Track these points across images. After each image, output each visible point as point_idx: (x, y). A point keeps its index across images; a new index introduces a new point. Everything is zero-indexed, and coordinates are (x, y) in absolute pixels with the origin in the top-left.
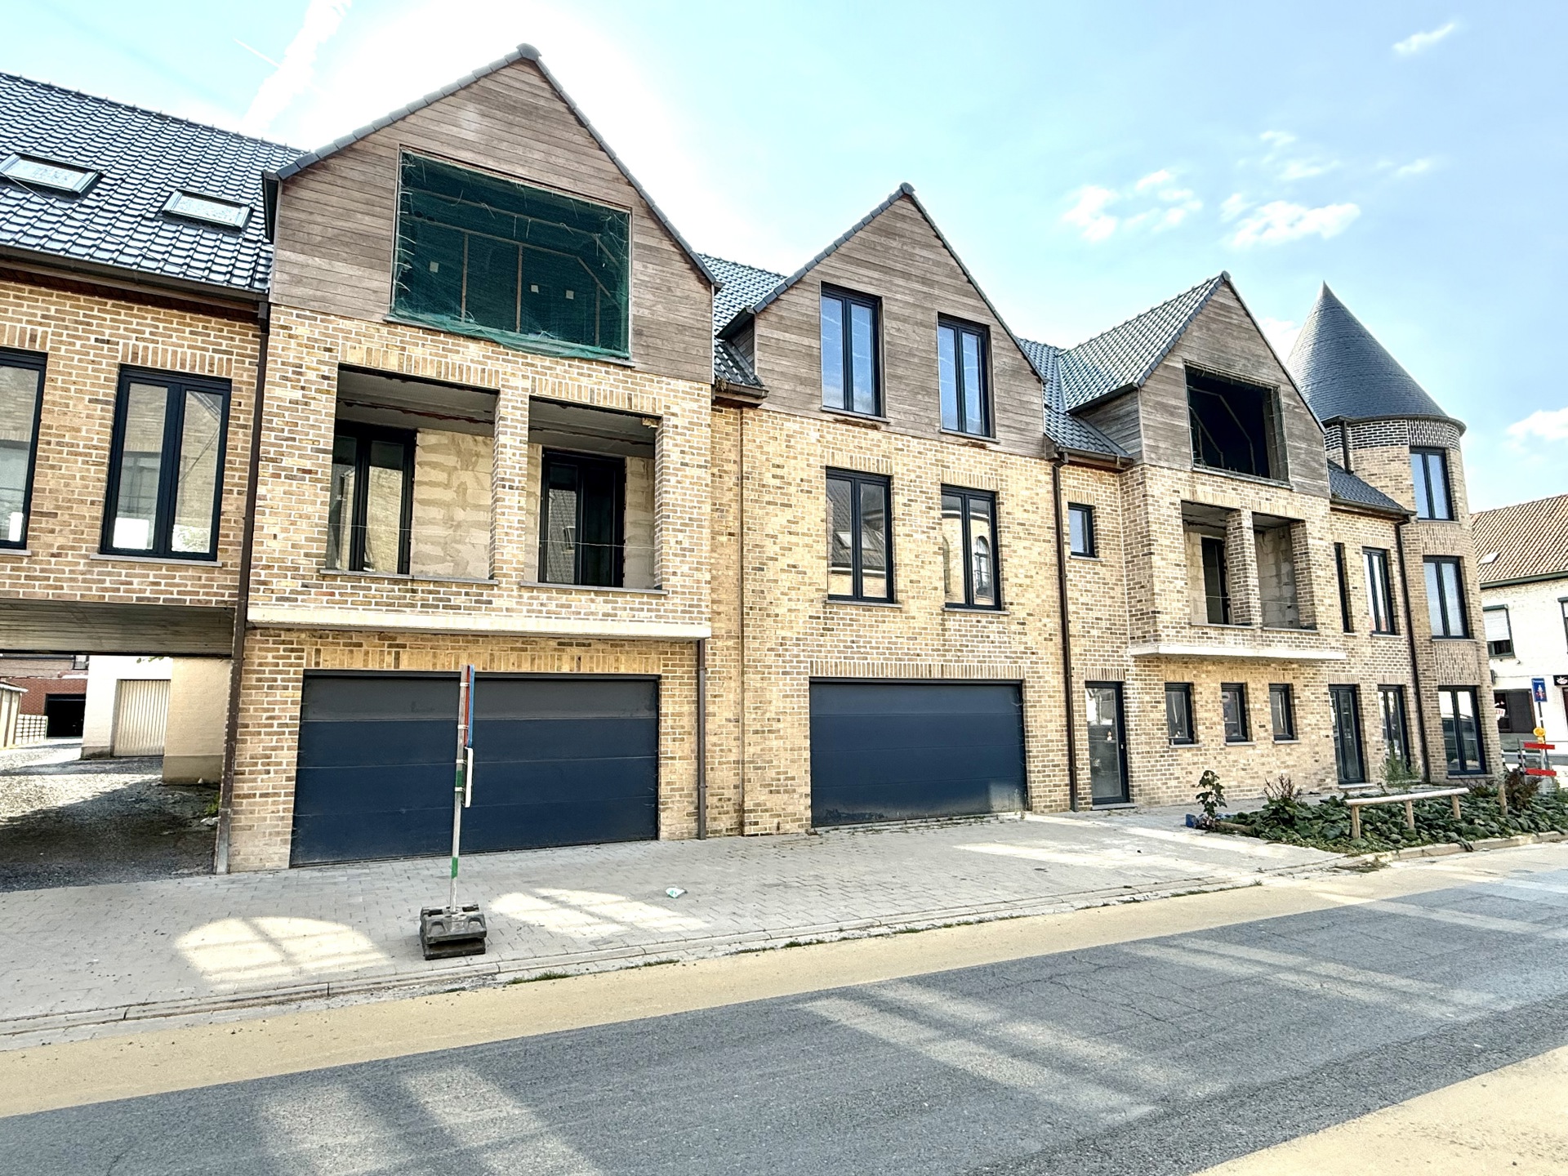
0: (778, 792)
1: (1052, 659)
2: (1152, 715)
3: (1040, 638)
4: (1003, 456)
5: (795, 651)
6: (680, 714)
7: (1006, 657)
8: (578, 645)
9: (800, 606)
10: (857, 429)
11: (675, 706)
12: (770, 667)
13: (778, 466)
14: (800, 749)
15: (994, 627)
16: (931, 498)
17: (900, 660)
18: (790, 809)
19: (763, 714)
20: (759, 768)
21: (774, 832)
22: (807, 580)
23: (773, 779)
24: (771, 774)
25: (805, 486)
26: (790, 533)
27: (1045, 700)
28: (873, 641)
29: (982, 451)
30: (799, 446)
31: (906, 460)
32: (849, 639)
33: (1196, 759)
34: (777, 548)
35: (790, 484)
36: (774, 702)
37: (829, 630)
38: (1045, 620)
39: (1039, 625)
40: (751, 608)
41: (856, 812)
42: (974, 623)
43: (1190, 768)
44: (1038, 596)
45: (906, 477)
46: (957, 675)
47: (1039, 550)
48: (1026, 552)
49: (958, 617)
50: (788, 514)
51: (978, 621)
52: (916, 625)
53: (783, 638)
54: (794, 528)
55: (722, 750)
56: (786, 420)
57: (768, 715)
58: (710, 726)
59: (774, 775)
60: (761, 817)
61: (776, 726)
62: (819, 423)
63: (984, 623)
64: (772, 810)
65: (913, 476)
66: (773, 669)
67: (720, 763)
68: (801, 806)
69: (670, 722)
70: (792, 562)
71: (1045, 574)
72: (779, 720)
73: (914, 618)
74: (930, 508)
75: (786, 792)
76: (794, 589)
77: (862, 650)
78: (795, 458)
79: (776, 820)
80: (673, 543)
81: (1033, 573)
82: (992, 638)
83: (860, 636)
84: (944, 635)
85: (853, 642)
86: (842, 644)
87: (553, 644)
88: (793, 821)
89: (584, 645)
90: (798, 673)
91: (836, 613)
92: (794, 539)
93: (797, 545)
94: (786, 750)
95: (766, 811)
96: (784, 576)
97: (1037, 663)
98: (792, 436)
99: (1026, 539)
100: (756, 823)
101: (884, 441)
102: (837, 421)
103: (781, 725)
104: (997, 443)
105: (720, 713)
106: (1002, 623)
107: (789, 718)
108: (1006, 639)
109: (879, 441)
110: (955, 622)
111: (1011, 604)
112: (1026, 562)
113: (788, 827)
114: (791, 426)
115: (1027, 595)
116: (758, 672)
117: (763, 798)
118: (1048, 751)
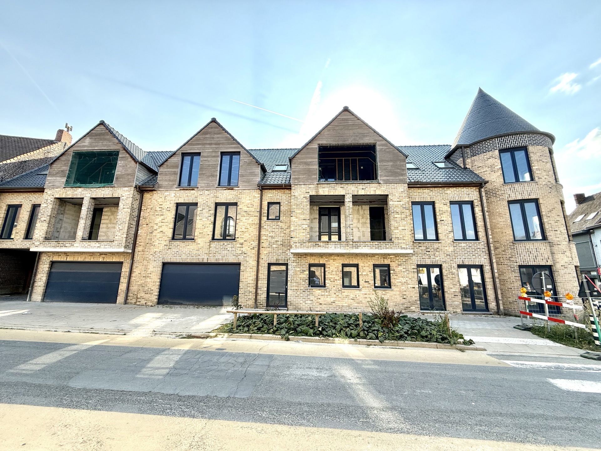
0: (148, 294)
1: (254, 255)
2: (300, 276)
3: (249, 249)
4: (241, 191)
5: (159, 254)
6: (126, 272)
7: (233, 255)
8: (104, 254)
9: (162, 242)
10: (187, 191)
11: (125, 269)
12: (151, 259)
13: (161, 205)
14: (156, 282)
15: (230, 246)
16: (210, 208)
17: (193, 257)
18: (150, 299)
19: (146, 272)
20: (143, 287)
21: (145, 305)
22: (165, 235)
23: (147, 290)
24: (146, 288)
25: (168, 209)
26: (162, 222)
27: (248, 269)
28: (184, 251)
29: (232, 191)
30: (168, 199)
31: (203, 197)
32: (176, 251)
33: (323, 293)
34: (157, 227)
35: (164, 209)
36: (150, 269)
37: (170, 248)
38: (252, 242)
39: (249, 244)
40: (147, 243)
41: (174, 301)
42: (222, 245)
43: (319, 297)
44: (250, 235)
45: (202, 202)
46: (213, 261)
47: (252, 219)
48: (246, 221)
49: (216, 243)
50: (162, 217)
51: (223, 244)
52: (200, 246)
53: (156, 251)
54: (163, 221)
55: (136, 281)
56: (165, 192)
57: (148, 272)
58: (133, 275)
59: (147, 289)
60: (142, 300)
61: (149, 275)
62: (175, 191)
63: (226, 245)
64: (145, 298)
65: (205, 202)
66: (151, 260)
67: (135, 285)
68: (154, 298)
69: (123, 274)
70: (161, 230)
71: (254, 227)
72: (151, 274)
73: (199, 244)
74: (210, 210)
75: (150, 294)
76: (161, 237)
77: (180, 254)
78: (167, 202)
79: (146, 301)
80: (117, 228)
81: (249, 227)
82: (228, 249)
83: (180, 250)
84: (209, 249)
85: (177, 252)
86: (173, 253)
87: (99, 254)
88: (151, 302)
89: (106, 254)
90: (158, 261)
91: (173, 244)
92: (163, 224)
93: (164, 225)
94: (151, 282)
95: (143, 298)
96: (158, 234)
97: (246, 257)
98: (166, 196)
99: (247, 216)
100: (140, 302)
101: (196, 193)
102: (180, 190)
103: (151, 275)
104: (238, 187)
105: (136, 271)
106: (233, 244)
107: (154, 273)
108: (234, 249)
109: (194, 193)
110: (214, 244)
111: (238, 238)
112: (246, 224)
113: (149, 304)
114: (167, 193)
115: (245, 235)
116: (147, 261)
117: (143, 295)
118: (248, 287)
